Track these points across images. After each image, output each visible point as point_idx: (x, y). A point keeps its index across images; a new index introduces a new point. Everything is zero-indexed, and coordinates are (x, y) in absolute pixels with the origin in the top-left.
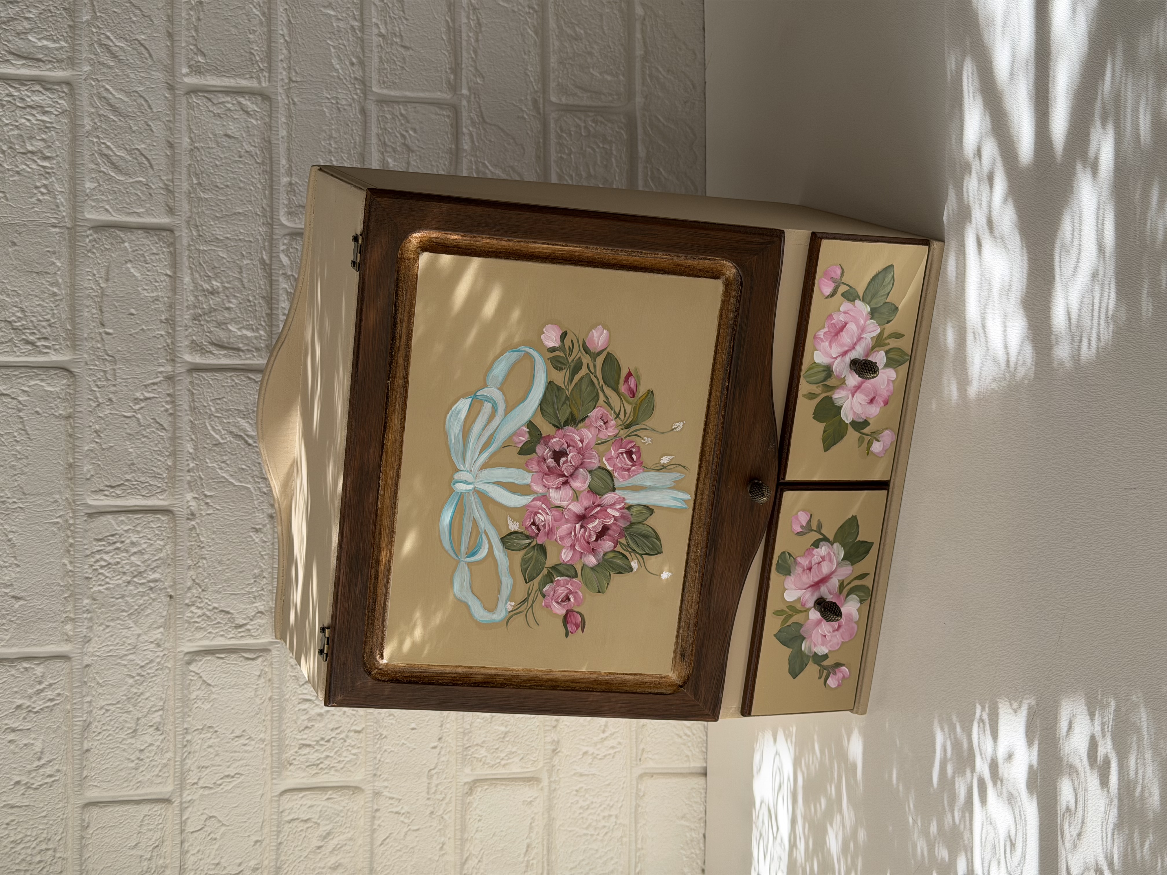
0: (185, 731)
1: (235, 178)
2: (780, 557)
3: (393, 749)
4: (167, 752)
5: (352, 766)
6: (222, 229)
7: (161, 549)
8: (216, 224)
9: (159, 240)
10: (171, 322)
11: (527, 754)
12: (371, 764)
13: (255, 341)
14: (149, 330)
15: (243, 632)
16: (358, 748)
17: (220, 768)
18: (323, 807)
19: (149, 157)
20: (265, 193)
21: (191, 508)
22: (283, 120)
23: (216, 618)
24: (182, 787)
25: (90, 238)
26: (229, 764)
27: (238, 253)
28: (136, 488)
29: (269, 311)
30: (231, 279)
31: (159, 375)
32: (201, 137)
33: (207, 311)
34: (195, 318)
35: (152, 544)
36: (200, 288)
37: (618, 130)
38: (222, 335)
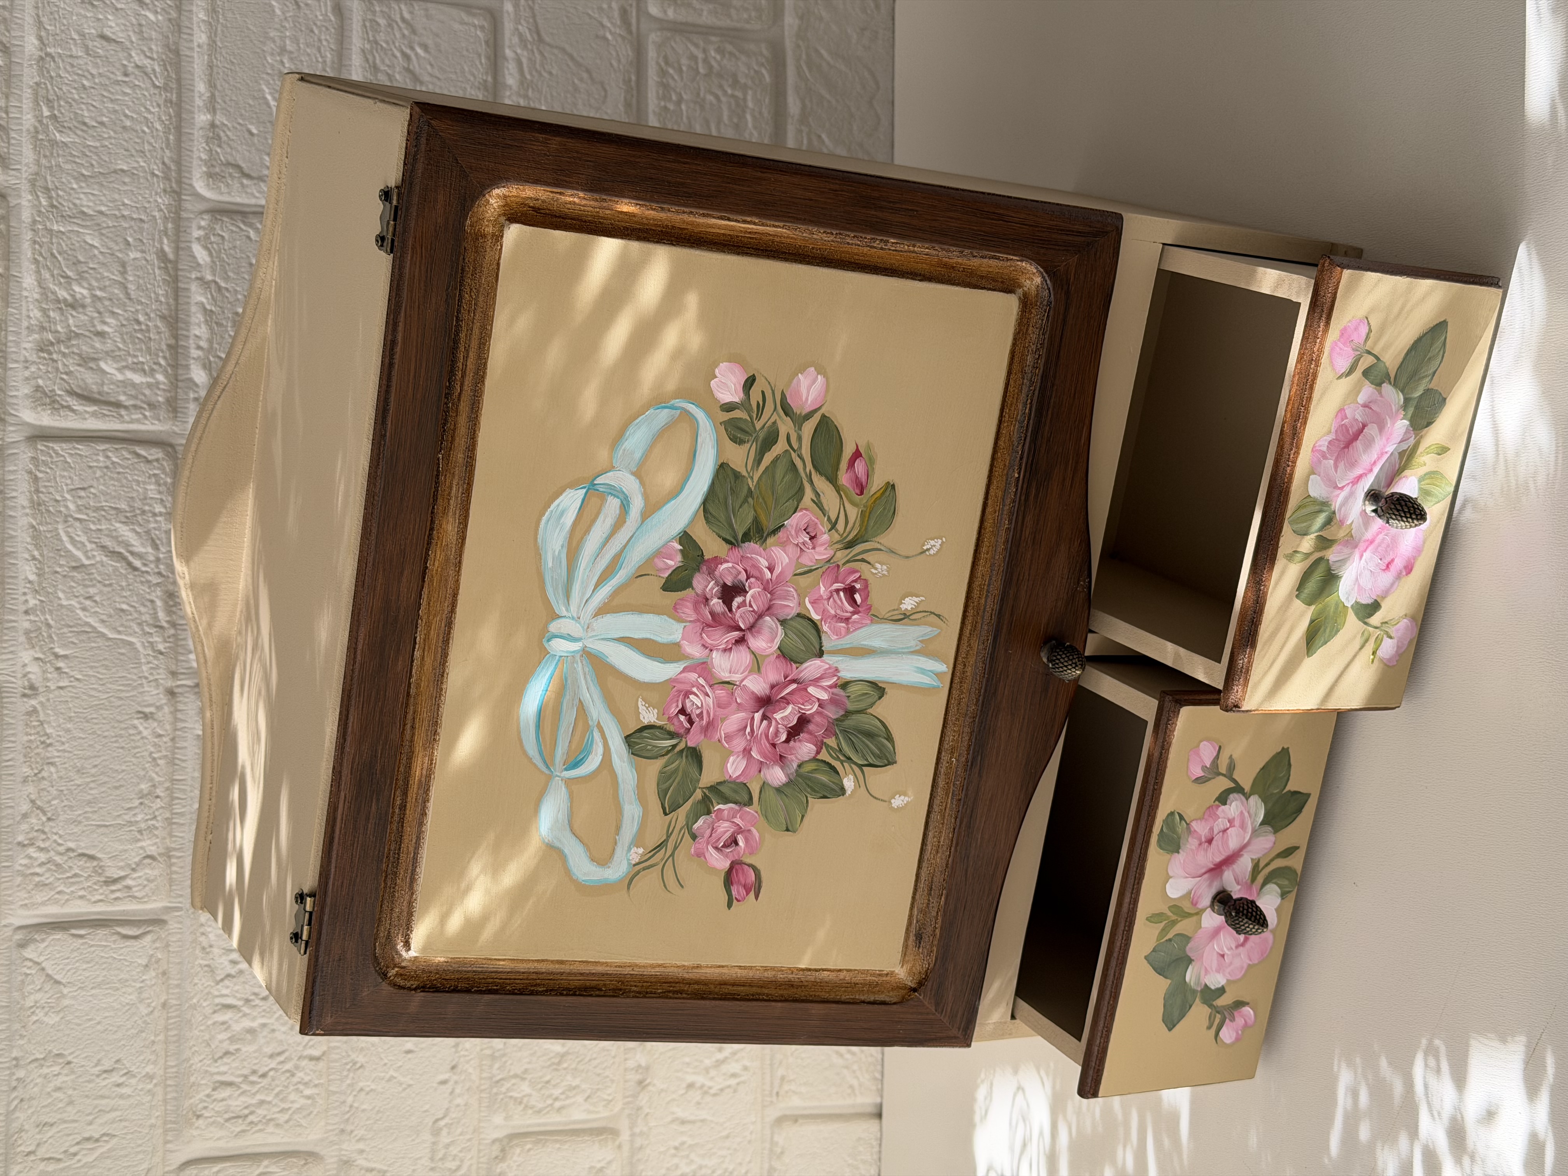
0: (14, 1062)
1: (115, 111)
3: (373, 1087)
5: (304, 1117)
6: (90, 196)
8: (81, 187)
11: (598, 1089)
12: (335, 1112)
13: (147, 392)
15: (119, 890)
16: (316, 1086)
17: (76, 1125)
20: (168, 139)
21: (31, 676)
22: (202, 15)
23: (70, 867)
26: (91, 1118)
27: (120, 240)
29: (172, 342)
30: (107, 283)
32: (58, 38)
33: (63, 337)
34: (43, 348)
36: (52, 297)
37: (756, 68)
38: (90, 379)
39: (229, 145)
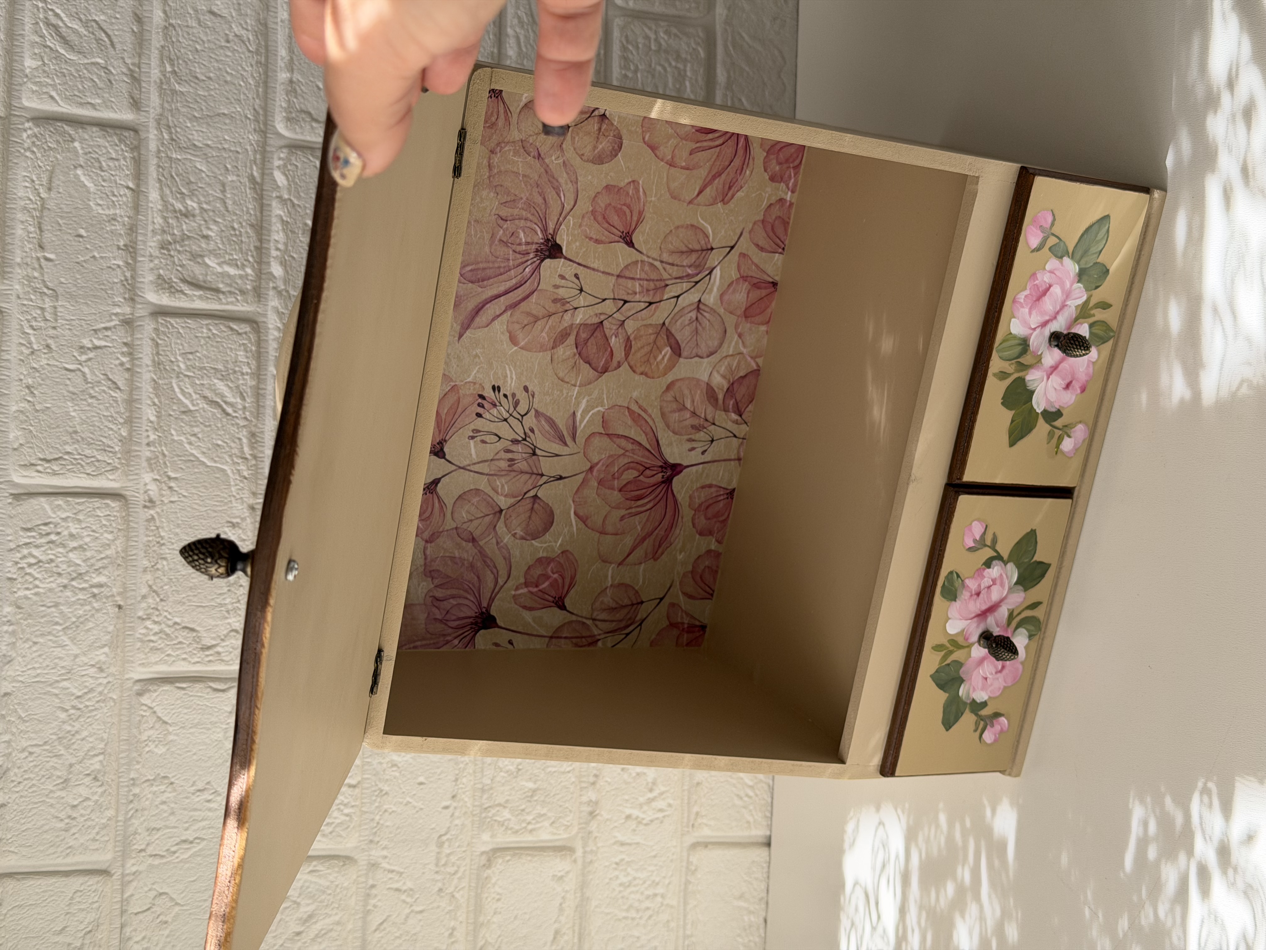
0: (132, 782)
1: (220, 69)
2: (947, 577)
3: (394, 809)
4: (107, 809)
5: (344, 830)
6: (201, 134)
7: (108, 545)
8: (194, 126)
9: (120, 141)
10: (131, 250)
11: (560, 817)
12: (366, 827)
13: (239, 281)
14: (102, 257)
15: (211, 655)
16: (353, 806)
17: (175, 830)
18: (305, 881)
19: (110, 33)
20: (258, 91)
21: (150, 493)
23: (177, 637)
24: (124, 854)
25: (29, 132)
26: (187, 825)
27: (221, 166)
28: (79, 464)
29: (258, 244)
30: (211, 199)
31: (114, 317)
32: (178, 12)
33: (178, 238)
34: (164, 246)
35: (97, 538)
36: (171, 208)
37: (694, 46)
38: (198, 271)
39: (303, 97)
